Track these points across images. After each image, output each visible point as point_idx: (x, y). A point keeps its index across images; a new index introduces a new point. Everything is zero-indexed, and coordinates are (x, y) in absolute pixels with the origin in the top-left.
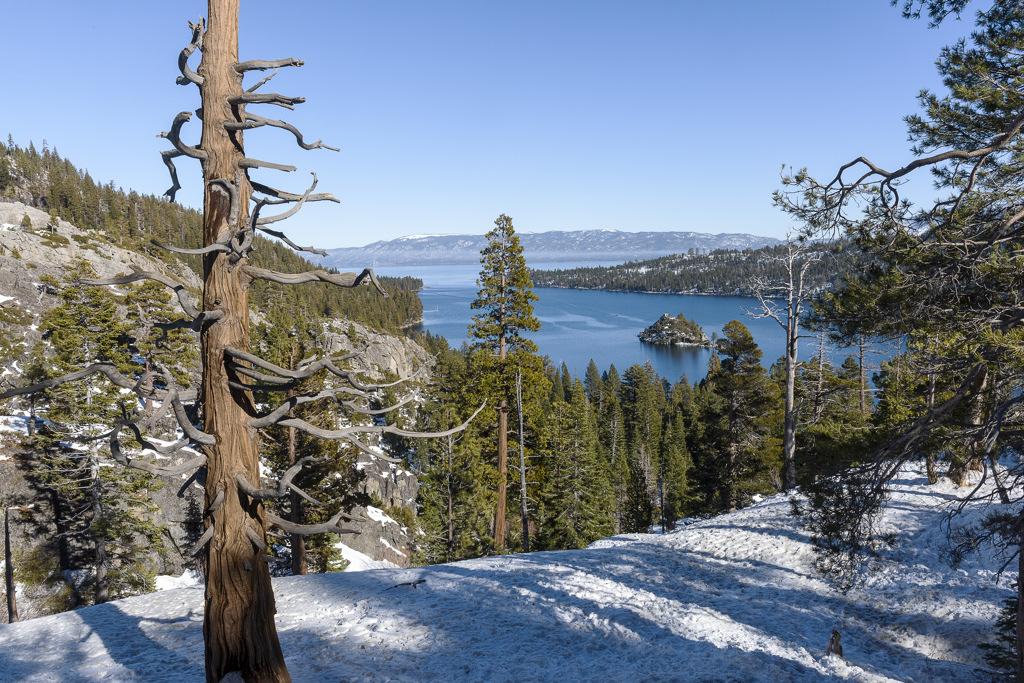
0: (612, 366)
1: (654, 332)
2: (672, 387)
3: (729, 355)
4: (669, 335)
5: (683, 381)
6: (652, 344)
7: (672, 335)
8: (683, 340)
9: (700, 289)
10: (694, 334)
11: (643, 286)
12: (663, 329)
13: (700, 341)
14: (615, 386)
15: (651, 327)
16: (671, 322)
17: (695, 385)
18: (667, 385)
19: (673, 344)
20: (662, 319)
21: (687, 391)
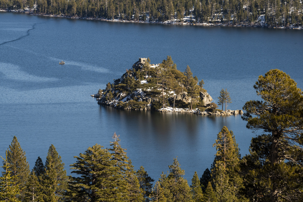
0: (51, 148)
1: (124, 89)
2: (156, 185)
3: (266, 128)
4: (148, 94)
5: (174, 174)
6: (119, 109)
7: (154, 94)
8: (171, 102)
9: (199, 15)
10: (191, 93)
11: (102, 10)
12: (137, 85)
13: (200, 105)
14: (57, 185)
15: (117, 81)
16: (152, 73)
17: (194, 180)
18: (147, 180)
19: (154, 110)
20: (137, 66)
21: (181, 191)
